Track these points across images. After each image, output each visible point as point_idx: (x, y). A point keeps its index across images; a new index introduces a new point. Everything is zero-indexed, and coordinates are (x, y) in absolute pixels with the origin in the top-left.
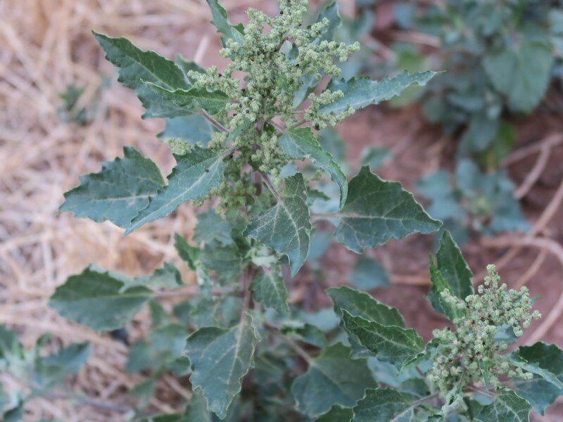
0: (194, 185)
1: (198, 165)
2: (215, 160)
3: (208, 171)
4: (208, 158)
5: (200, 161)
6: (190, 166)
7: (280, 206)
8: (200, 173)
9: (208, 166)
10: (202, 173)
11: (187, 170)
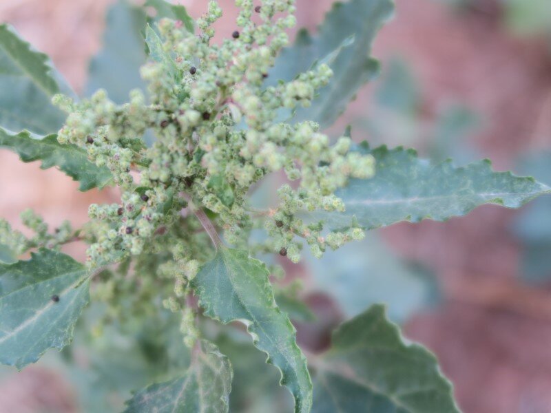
0: (21, 327)
1: (41, 283)
2: (77, 277)
3: (57, 299)
4: (63, 272)
5: (45, 277)
6: (23, 285)
7: (193, 377)
8: (40, 301)
9: (60, 288)
10: (45, 302)
11: (18, 291)
